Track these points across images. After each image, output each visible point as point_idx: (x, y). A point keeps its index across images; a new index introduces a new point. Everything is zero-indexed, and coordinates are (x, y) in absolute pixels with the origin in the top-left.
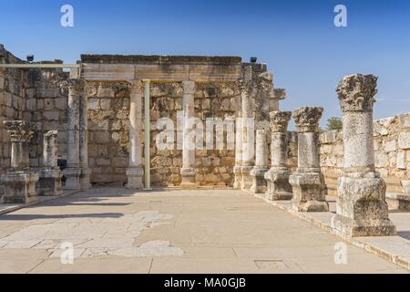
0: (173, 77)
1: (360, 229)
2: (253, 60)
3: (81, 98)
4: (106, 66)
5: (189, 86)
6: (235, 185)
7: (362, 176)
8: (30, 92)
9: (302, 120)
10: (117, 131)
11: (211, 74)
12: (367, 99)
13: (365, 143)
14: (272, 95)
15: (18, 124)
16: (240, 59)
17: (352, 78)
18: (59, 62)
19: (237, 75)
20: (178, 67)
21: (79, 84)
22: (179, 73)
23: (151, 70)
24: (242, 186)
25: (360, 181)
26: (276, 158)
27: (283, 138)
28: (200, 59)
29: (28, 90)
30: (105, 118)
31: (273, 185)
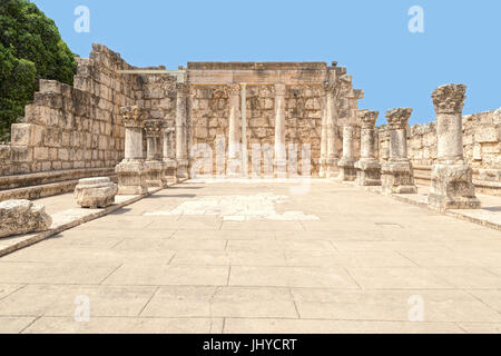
0: (267, 81)
1: (452, 203)
2: (334, 64)
3: (187, 99)
4: (209, 72)
5: (280, 88)
6: (321, 174)
7: (453, 164)
8: (139, 94)
9: (394, 119)
10: (215, 128)
11: (300, 78)
12: (458, 104)
13: (455, 138)
14: (351, 95)
15: (153, 123)
16: (325, 64)
17: (446, 88)
18: (163, 68)
19: (323, 78)
20: (271, 72)
21: (185, 88)
22: (272, 77)
23: (246, 75)
24: (328, 175)
25: (452, 167)
26: (365, 151)
27: (372, 133)
28: (291, 65)
29: (137, 93)
30: (203, 117)
31: (363, 173)
